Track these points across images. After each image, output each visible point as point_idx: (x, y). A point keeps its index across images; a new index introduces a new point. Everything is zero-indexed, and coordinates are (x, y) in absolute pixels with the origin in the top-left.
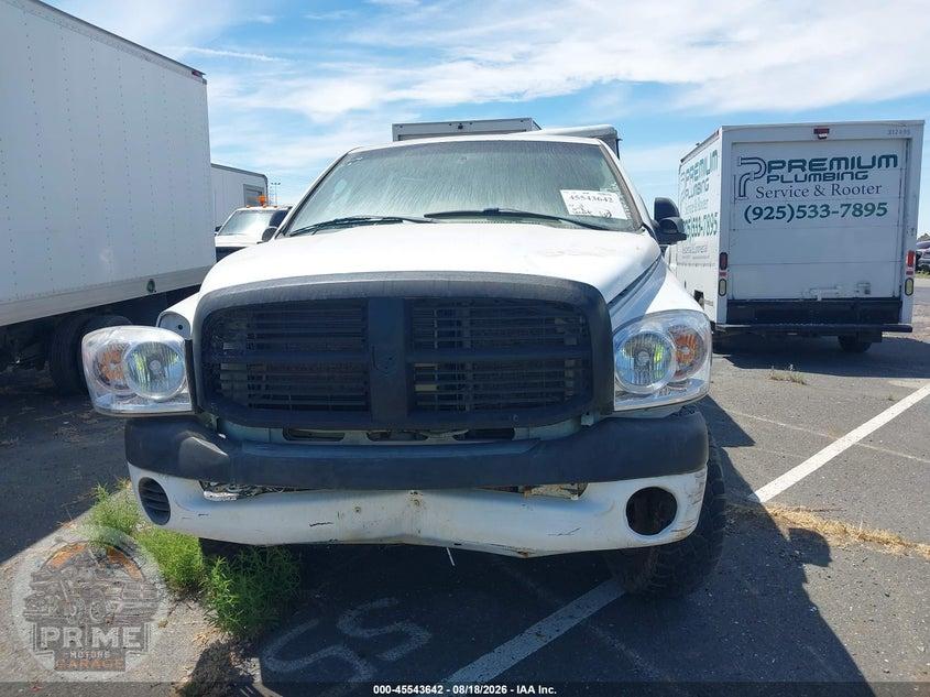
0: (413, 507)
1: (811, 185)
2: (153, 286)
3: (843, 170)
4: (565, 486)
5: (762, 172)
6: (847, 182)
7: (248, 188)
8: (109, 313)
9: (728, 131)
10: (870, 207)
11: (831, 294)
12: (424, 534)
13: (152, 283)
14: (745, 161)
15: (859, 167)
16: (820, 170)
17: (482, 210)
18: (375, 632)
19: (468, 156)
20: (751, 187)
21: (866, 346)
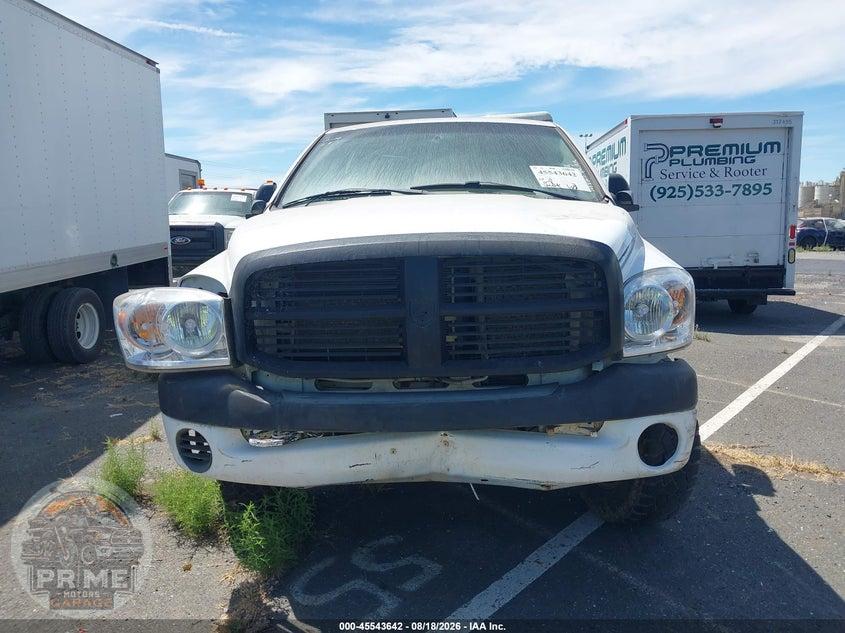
0: (443, 448)
1: (707, 168)
2: (116, 260)
3: (734, 155)
4: (582, 425)
5: (665, 157)
6: (738, 165)
7: (183, 173)
8: (71, 286)
9: (635, 119)
10: (757, 187)
11: (725, 263)
12: (453, 472)
13: (114, 257)
14: (650, 147)
15: (748, 152)
16: (715, 155)
17: (463, 183)
18: (389, 566)
19: (441, 136)
20: (656, 169)
21: (753, 308)
